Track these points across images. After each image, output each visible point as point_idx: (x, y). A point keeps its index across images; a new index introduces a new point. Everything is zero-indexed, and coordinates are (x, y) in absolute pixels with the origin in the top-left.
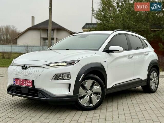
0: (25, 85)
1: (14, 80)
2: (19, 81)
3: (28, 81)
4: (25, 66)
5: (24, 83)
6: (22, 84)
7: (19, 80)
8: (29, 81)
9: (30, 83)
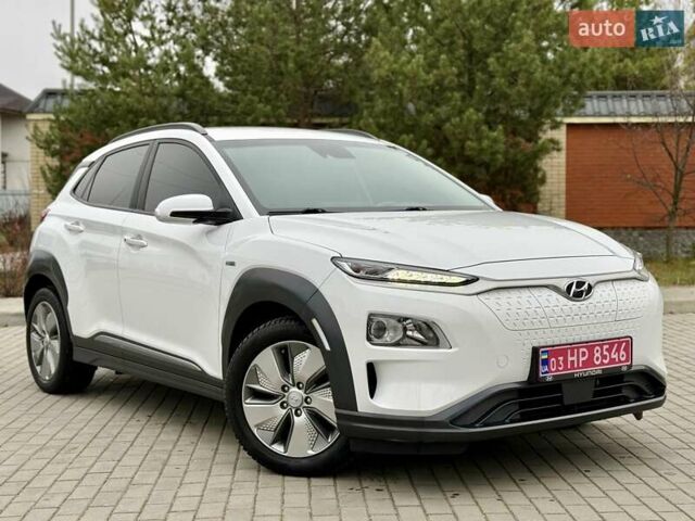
0: (602, 364)
1: (545, 357)
2: (572, 355)
3: (612, 345)
4: (579, 284)
5: (597, 359)
6: (589, 363)
7: (573, 349)
8: (620, 344)
9: (622, 353)
